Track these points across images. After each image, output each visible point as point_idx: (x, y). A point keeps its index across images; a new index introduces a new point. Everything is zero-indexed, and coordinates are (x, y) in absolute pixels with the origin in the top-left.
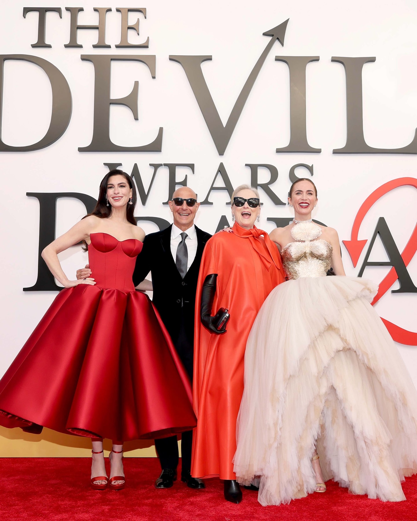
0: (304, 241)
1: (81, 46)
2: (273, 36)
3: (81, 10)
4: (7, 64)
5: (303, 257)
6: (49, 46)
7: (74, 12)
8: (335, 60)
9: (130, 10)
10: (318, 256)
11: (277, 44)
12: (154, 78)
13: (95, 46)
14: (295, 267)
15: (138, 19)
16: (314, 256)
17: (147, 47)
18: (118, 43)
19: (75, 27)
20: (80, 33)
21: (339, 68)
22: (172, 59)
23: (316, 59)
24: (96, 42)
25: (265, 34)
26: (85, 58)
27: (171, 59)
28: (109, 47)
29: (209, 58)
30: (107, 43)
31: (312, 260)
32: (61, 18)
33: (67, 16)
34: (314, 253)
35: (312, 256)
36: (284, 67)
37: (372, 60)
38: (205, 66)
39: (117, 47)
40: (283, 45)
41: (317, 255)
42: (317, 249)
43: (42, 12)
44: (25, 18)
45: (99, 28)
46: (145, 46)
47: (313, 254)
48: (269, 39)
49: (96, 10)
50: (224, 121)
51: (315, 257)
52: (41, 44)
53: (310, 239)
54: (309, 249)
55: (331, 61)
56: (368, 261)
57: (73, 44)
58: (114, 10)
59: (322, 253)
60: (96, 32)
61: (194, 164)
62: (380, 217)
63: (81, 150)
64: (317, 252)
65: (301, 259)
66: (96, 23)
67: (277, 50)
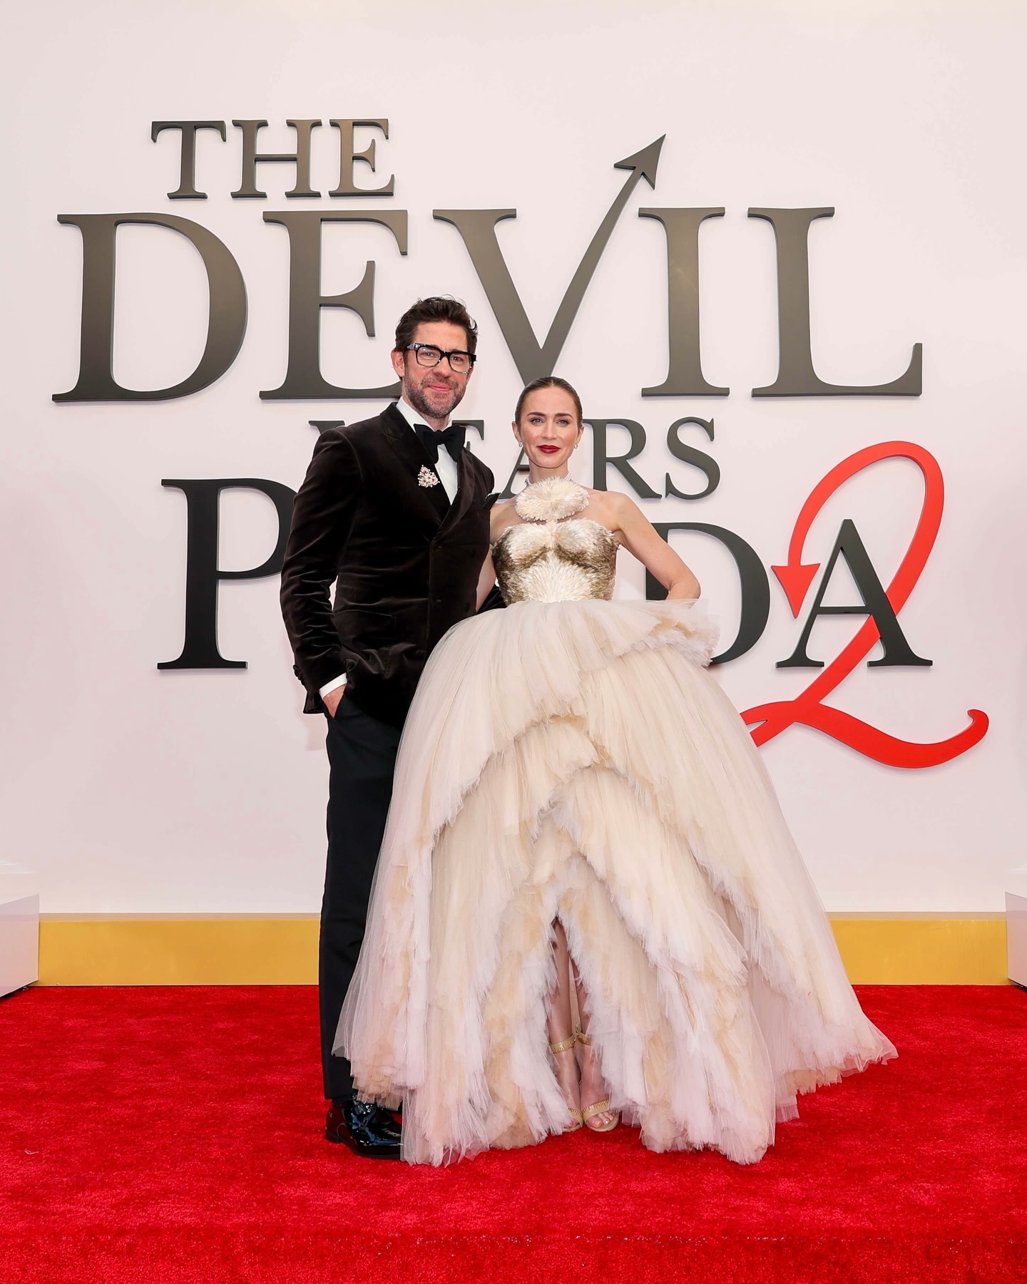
0: (543, 522)
1: (263, 196)
2: (633, 168)
3: (264, 124)
4: (123, 232)
5: (538, 557)
6: (203, 196)
7: (250, 129)
8: (754, 214)
9: (357, 124)
10: (573, 555)
11: (642, 184)
12: (404, 253)
13: (290, 195)
14: (520, 584)
15: (373, 141)
16: (564, 557)
17: (391, 194)
18: (335, 187)
19: (251, 159)
20: (261, 169)
21: (764, 232)
22: (439, 216)
23: (719, 213)
24: (291, 187)
25: (618, 166)
26: (270, 218)
27: (436, 218)
28: (317, 195)
29: (510, 215)
30: (314, 188)
31: (561, 566)
32: (224, 140)
33: (235, 136)
34: (565, 548)
35: (560, 557)
36: (655, 230)
37: (828, 213)
38: (503, 231)
39: (333, 195)
40: (653, 186)
41: (571, 553)
42: (571, 540)
43: (189, 130)
44: (155, 141)
45: (300, 159)
46: (387, 193)
47: (563, 552)
48: (627, 175)
49: (291, 124)
50: (541, 338)
51: (567, 560)
52: (187, 191)
53: (557, 516)
54: (554, 539)
55: (749, 216)
56: (821, 606)
57: (248, 192)
58: (326, 123)
59: (580, 549)
60: (291, 168)
61: (483, 421)
62: (845, 520)
63: (265, 396)
64: (571, 547)
65: (535, 564)
66: (292, 150)
67: (643, 196)
